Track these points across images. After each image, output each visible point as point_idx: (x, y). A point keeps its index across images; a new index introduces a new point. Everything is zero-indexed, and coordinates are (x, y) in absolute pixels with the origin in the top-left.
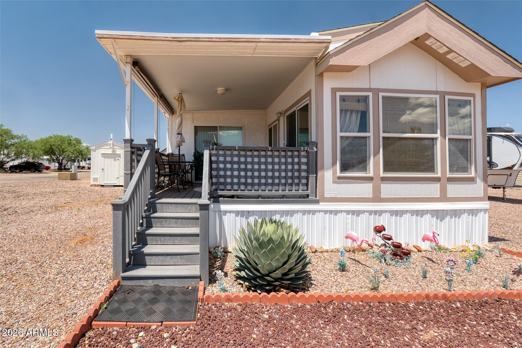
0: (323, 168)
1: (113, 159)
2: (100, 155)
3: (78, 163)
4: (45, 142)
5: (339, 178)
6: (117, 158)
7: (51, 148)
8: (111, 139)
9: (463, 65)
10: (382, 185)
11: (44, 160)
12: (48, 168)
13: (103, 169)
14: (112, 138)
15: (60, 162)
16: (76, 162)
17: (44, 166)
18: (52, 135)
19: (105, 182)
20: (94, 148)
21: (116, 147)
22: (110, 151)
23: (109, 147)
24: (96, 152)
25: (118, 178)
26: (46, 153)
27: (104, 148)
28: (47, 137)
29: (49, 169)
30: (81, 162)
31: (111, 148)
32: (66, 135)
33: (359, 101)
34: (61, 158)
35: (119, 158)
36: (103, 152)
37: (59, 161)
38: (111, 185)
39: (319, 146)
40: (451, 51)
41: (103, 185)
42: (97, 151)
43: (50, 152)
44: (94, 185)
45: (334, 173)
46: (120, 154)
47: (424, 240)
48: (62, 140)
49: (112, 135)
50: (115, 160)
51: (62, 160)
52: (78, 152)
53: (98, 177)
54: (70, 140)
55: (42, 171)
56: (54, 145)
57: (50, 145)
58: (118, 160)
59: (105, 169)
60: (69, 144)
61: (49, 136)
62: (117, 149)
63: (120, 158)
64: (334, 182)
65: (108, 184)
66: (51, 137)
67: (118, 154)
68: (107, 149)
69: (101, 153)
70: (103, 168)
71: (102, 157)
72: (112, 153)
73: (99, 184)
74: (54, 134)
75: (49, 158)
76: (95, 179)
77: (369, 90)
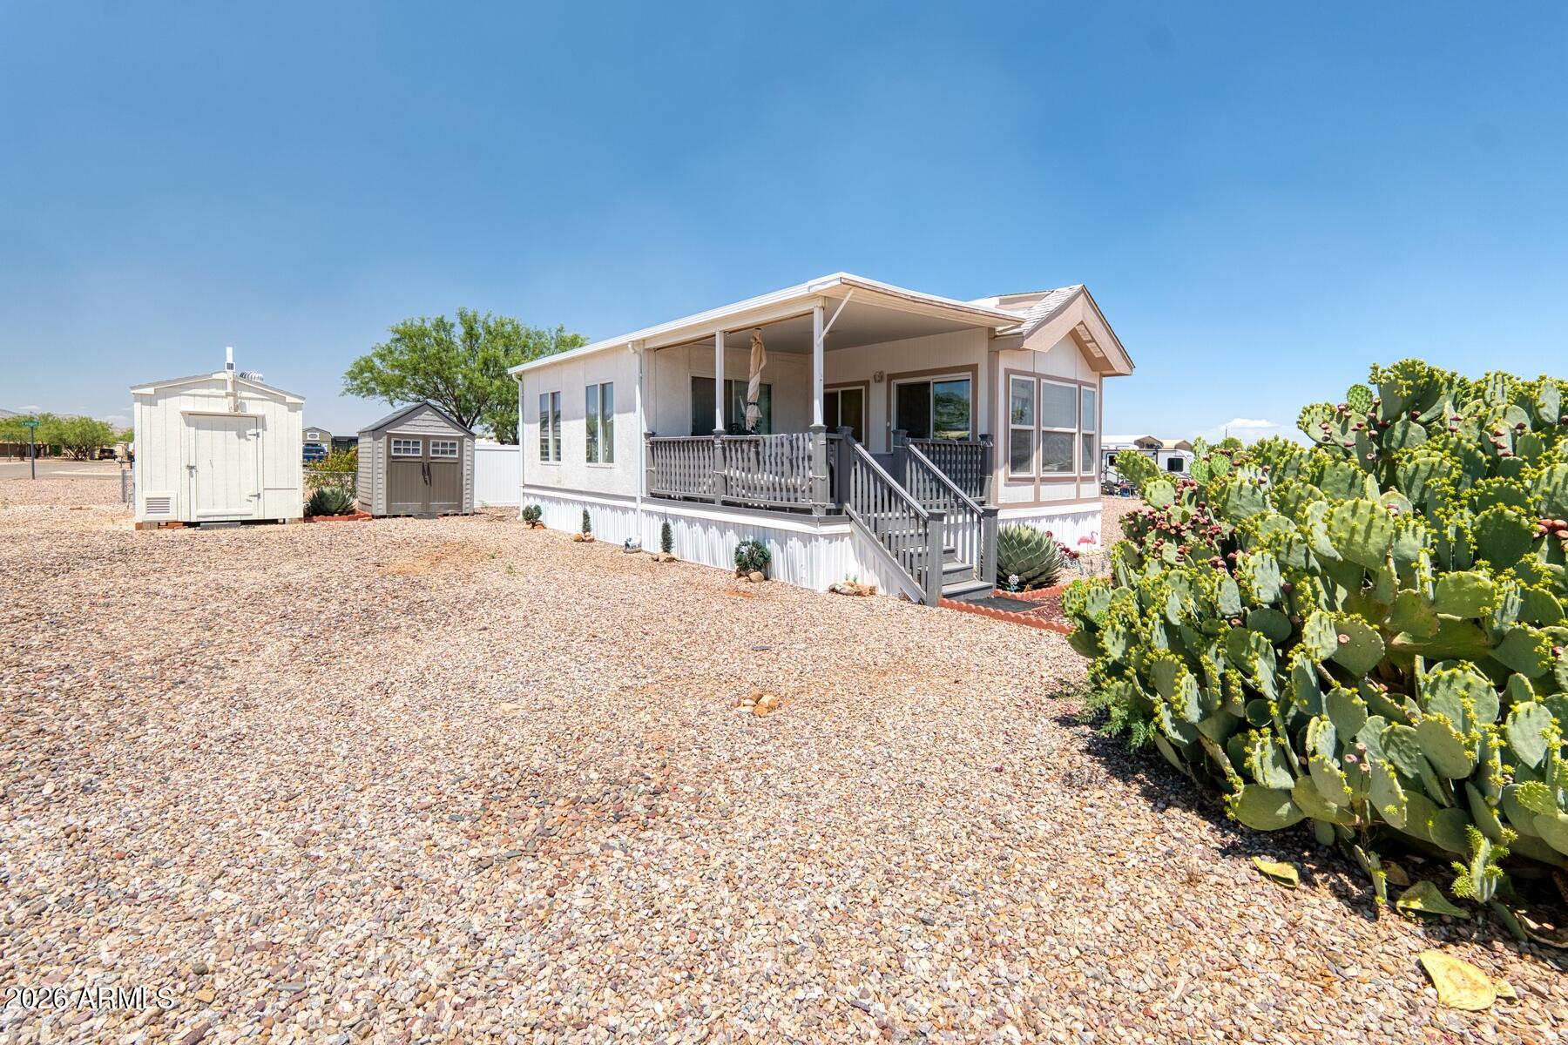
0: (997, 467)
1: (235, 433)
2: (177, 419)
5: (1011, 479)
6: (253, 431)
8: (228, 366)
9: (1098, 355)
10: (1041, 487)
13: (191, 468)
14: (229, 360)
19: (202, 511)
20: (148, 390)
21: (245, 394)
22: (224, 406)
23: (217, 391)
24: (156, 405)
25: (258, 496)
27: (195, 395)
31: (227, 395)
33: (1022, 386)
35: (260, 431)
36: (190, 408)
38: (231, 518)
39: (995, 441)
40: (1093, 340)
41: (194, 520)
42: (161, 402)
44: (150, 523)
45: (1006, 474)
46: (263, 417)
47: (1079, 544)
49: (229, 350)
50: (242, 436)
53: (172, 497)
58: (257, 435)
59: (203, 466)
62: (250, 399)
63: (265, 429)
64: (1005, 485)
65: (218, 519)
67: (255, 417)
68: (209, 396)
69: (183, 413)
70: (192, 464)
71: (188, 425)
72: (235, 414)
73: (175, 519)
76: (158, 504)
77: (1033, 374)
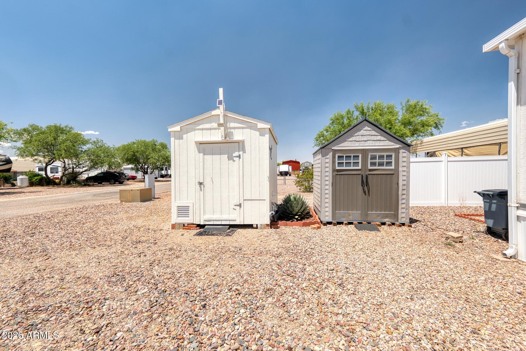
1: (226, 156)
2: (193, 148)
3: (166, 171)
4: (126, 149)
6: (237, 154)
7: (134, 155)
8: (220, 103)
11: (128, 169)
12: (133, 178)
13: (201, 184)
14: (221, 98)
15: (146, 171)
16: (163, 170)
17: (126, 176)
18: (135, 141)
19: (207, 217)
20: (177, 128)
21: (232, 125)
22: (217, 136)
23: (215, 125)
24: (182, 138)
25: (240, 205)
26: (129, 161)
27: (202, 129)
28: (129, 143)
29: (136, 179)
30: (169, 170)
31: (220, 125)
32: (151, 140)
34: (146, 167)
35: (241, 153)
36: (200, 139)
37: (144, 170)
38: (223, 223)
41: (202, 223)
42: (185, 136)
43: (133, 159)
44: (179, 224)
46: (243, 142)
48: (146, 145)
49: (221, 90)
50: (230, 158)
51: (147, 168)
52: (164, 159)
53: (191, 205)
54: (155, 145)
55: (123, 182)
56: (137, 152)
57: (133, 152)
58: (239, 157)
59: (208, 182)
60: (154, 150)
61: (132, 141)
62: (235, 128)
63: (244, 152)
65: (215, 223)
66: (134, 143)
67: (238, 142)
68: (210, 129)
69: (196, 143)
70: (201, 181)
71: (199, 152)
72: (225, 141)
73: (191, 222)
74: (137, 140)
75: (133, 166)
76: (183, 210)
